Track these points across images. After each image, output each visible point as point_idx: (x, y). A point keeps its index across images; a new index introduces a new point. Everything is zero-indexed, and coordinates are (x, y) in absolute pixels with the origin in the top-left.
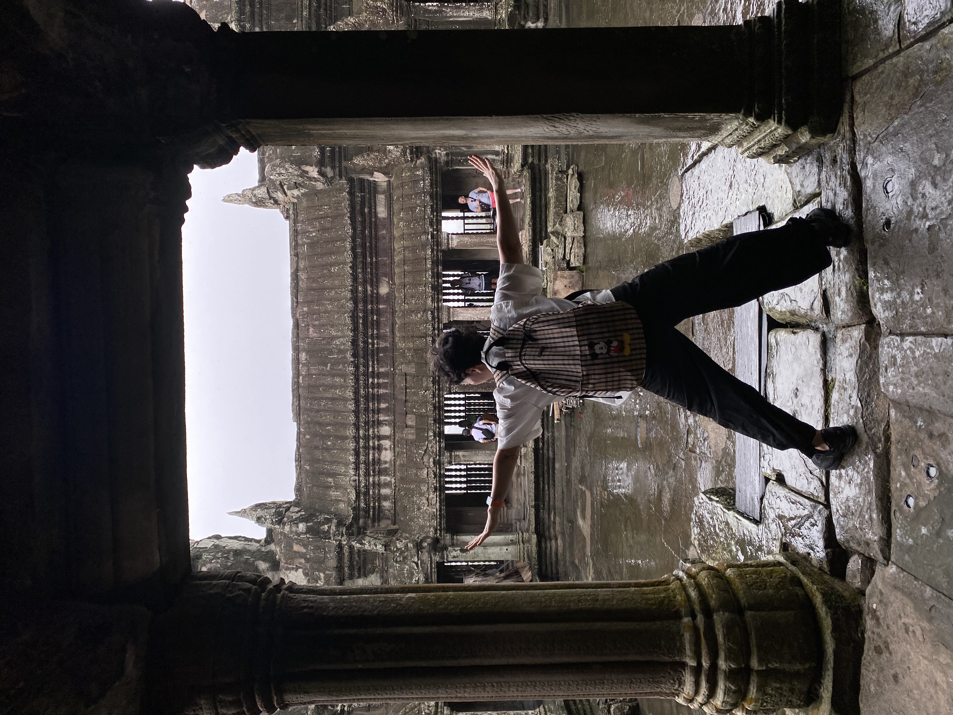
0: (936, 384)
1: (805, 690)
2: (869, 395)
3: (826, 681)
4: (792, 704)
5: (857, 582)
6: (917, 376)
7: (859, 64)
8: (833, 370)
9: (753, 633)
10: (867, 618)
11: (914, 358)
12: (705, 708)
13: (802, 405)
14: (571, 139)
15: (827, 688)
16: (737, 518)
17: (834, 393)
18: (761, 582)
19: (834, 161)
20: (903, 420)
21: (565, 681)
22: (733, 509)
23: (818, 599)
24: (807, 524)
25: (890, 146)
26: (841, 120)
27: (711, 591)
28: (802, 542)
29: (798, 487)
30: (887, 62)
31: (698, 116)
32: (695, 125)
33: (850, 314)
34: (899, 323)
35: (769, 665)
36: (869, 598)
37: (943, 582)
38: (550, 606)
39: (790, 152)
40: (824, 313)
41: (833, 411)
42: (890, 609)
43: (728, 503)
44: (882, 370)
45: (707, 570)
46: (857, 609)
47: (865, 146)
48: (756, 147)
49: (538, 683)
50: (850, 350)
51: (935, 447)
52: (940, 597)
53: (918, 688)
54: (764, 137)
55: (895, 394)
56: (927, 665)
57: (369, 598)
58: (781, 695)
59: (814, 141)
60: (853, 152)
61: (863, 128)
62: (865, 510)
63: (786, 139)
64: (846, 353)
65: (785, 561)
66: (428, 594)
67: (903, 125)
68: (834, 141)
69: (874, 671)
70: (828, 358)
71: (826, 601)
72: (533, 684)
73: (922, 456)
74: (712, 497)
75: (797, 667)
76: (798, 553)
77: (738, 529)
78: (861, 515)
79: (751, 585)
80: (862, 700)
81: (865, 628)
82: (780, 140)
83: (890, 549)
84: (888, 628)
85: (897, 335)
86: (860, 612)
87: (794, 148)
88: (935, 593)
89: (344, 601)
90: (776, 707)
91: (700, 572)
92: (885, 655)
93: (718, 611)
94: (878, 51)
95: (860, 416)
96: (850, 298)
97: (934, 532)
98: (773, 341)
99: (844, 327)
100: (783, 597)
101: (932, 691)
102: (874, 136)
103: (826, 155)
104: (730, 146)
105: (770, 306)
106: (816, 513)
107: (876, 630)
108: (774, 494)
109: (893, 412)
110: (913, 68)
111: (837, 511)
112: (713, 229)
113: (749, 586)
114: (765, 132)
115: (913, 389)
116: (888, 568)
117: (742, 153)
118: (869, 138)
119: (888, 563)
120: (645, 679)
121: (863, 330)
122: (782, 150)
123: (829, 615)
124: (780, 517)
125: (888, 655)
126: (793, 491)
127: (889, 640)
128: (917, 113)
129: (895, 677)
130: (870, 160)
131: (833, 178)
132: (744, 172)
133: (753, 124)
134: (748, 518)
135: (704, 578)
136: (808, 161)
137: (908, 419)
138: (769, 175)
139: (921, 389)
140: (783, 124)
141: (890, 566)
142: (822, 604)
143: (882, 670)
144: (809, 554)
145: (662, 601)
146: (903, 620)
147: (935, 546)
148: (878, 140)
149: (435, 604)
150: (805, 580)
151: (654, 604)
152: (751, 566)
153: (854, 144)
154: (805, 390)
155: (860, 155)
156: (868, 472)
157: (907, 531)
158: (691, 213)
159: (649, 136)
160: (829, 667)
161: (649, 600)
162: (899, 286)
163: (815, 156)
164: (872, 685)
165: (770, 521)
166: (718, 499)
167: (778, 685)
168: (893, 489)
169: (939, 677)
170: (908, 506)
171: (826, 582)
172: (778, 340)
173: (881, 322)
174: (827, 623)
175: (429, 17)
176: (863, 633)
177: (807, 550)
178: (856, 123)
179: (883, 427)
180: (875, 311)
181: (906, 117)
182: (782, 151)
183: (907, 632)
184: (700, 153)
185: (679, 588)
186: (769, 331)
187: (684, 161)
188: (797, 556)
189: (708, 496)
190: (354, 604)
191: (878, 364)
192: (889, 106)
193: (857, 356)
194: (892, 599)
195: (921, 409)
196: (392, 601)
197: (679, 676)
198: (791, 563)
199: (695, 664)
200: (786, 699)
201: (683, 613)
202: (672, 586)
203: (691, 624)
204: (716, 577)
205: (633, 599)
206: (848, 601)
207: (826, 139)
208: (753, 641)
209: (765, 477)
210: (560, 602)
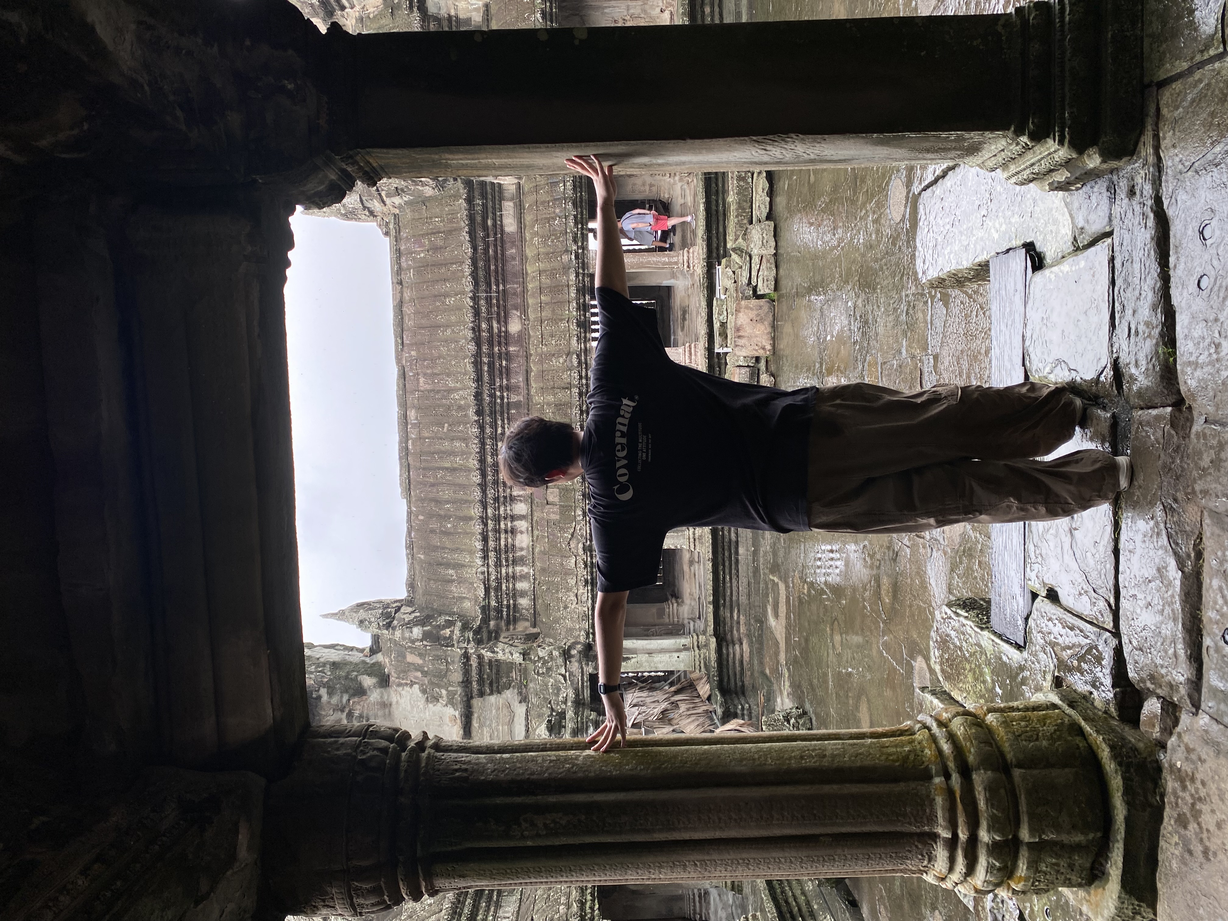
1: (1088, 865)
2: (1175, 499)
3: (1114, 854)
4: (1070, 883)
5: (1156, 733)
7: (1168, 66)
9: (1023, 797)
10: (1168, 778)
12: (960, 888)
14: (785, 163)
15: (1115, 864)
16: (993, 641)
18: (1031, 731)
19: (1132, 193)
20: (1222, 534)
21: (785, 858)
22: (987, 628)
23: (1105, 753)
24: (1089, 656)
25: (1209, 179)
26: (1142, 139)
27: (968, 744)
28: (1082, 678)
29: (1077, 609)
30: (1206, 68)
31: (953, 135)
32: (949, 145)
34: (1218, 411)
35: (1043, 836)
36: (1172, 753)
38: (765, 764)
39: (1073, 178)
40: (1114, 388)
42: (1201, 770)
43: (981, 620)
45: (963, 715)
46: (1155, 765)
47: (1175, 176)
48: (1028, 171)
49: (752, 861)
54: (1039, 161)
57: (536, 756)
58: (1058, 872)
59: (1105, 166)
60: (1158, 183)
61: (1173, 151)
62: (1168, 643)
63: (1067, 164)
65: (1060, 702)
68: (1132, 166)
69: (1176, 844)
71: (1114, 757)
72: (746, 861)
74: (959, 611)
75: (1079, 838)
76: (1075, 691)
77: (994, 654)
78: (1162, 649)
79: (1019, 736)
80: (1160, 879)
81: (1165, 790)
82: (1060, 165)
83: (1200, 695)
84: (1197, 792)
85: (1215, 425)
86: (1159, 769)
87: (1078, 173)
89: (506, 760)
90: (1051, 886)
91: (953, 717)
92: (1193, 826)
93: (978, 769)
94: (1193, 52)
95: (1162, 524)
96: (1151, 371)
99: (1142, 409)
100: (1060, 751)
102: (1188, 164)
103: (1121, 184)
104: (993, 170)
105: (1041, 375)
106: (1102, 642)
107: (1181, 794)
108: (1044, 614)
109: (1208, 523)
111: (1130, 641)
112: (961, 267)
113: (1017, 737)
114: (1040, 154)
116: (1197, 718)
117: (1009, 178)
118: (1180, 167)
119: (1198, 712)
120: (886, 854)
121: (1169, 415)
122: (1062, 175)
123: (1120, 773)
124: (1053, 645)
125: (1196, 826)
126: (1069, 611)
127: (1198, 808)
129: (1207, 855)
130: (1181, 195)
131: (1130, 214)
133: (1026, 144)
134: (1008, 641)
135: (958, 726)
136: (1095, 190)
138: (1040, 202)
140: (1066, 145)
141: (1200, 716)
142: (1110, 759)
143: (1188, 844)
144: (1091, 693)
145: (906, 758)
148: (1193, 169)
150: (1087, 728)
151: (897, 761)
152: (1018, 710)
153: (1160, 172)
155: (1167, 187)
156: (1173, 596)
157: (1224, 673)
158: (931, 245)
159: (887, 158)
160: (1119, 838)
161: (890, 754)
162: (1218, 360)
163: (1105, 185)
164: (1174, 862)
165: (1038, 648)
166: (966, 614)
167: (1054, 860)
168: (1205, 619)
171: (1114, 731)
173: (1193, 406)
174: (1116, 783)
176: (1162, 796)
177: (1089, 688)
178: (1164, 144)
179: (1193, 540)
180: (1184, 389)
182: (1061, 177)
185: (927, 740)
188: (1075, 695)
189: (954, 609)
190: (518, 765)
192: (1209, 126)
194: (1203, 756)
196: (565, 760)
197: (929, 850)
198: (1069, 705)
199: (949, 836)
200: (1063, 877)
201: (934, 771)
202: (918, 736)
203: (944, 786)
204: (974, 724)
205: (870, 754)
206: (1144, 755)
207: (1121, 164)
208: (1023, 807)
209: (1032, 593)
210: (778, 760)
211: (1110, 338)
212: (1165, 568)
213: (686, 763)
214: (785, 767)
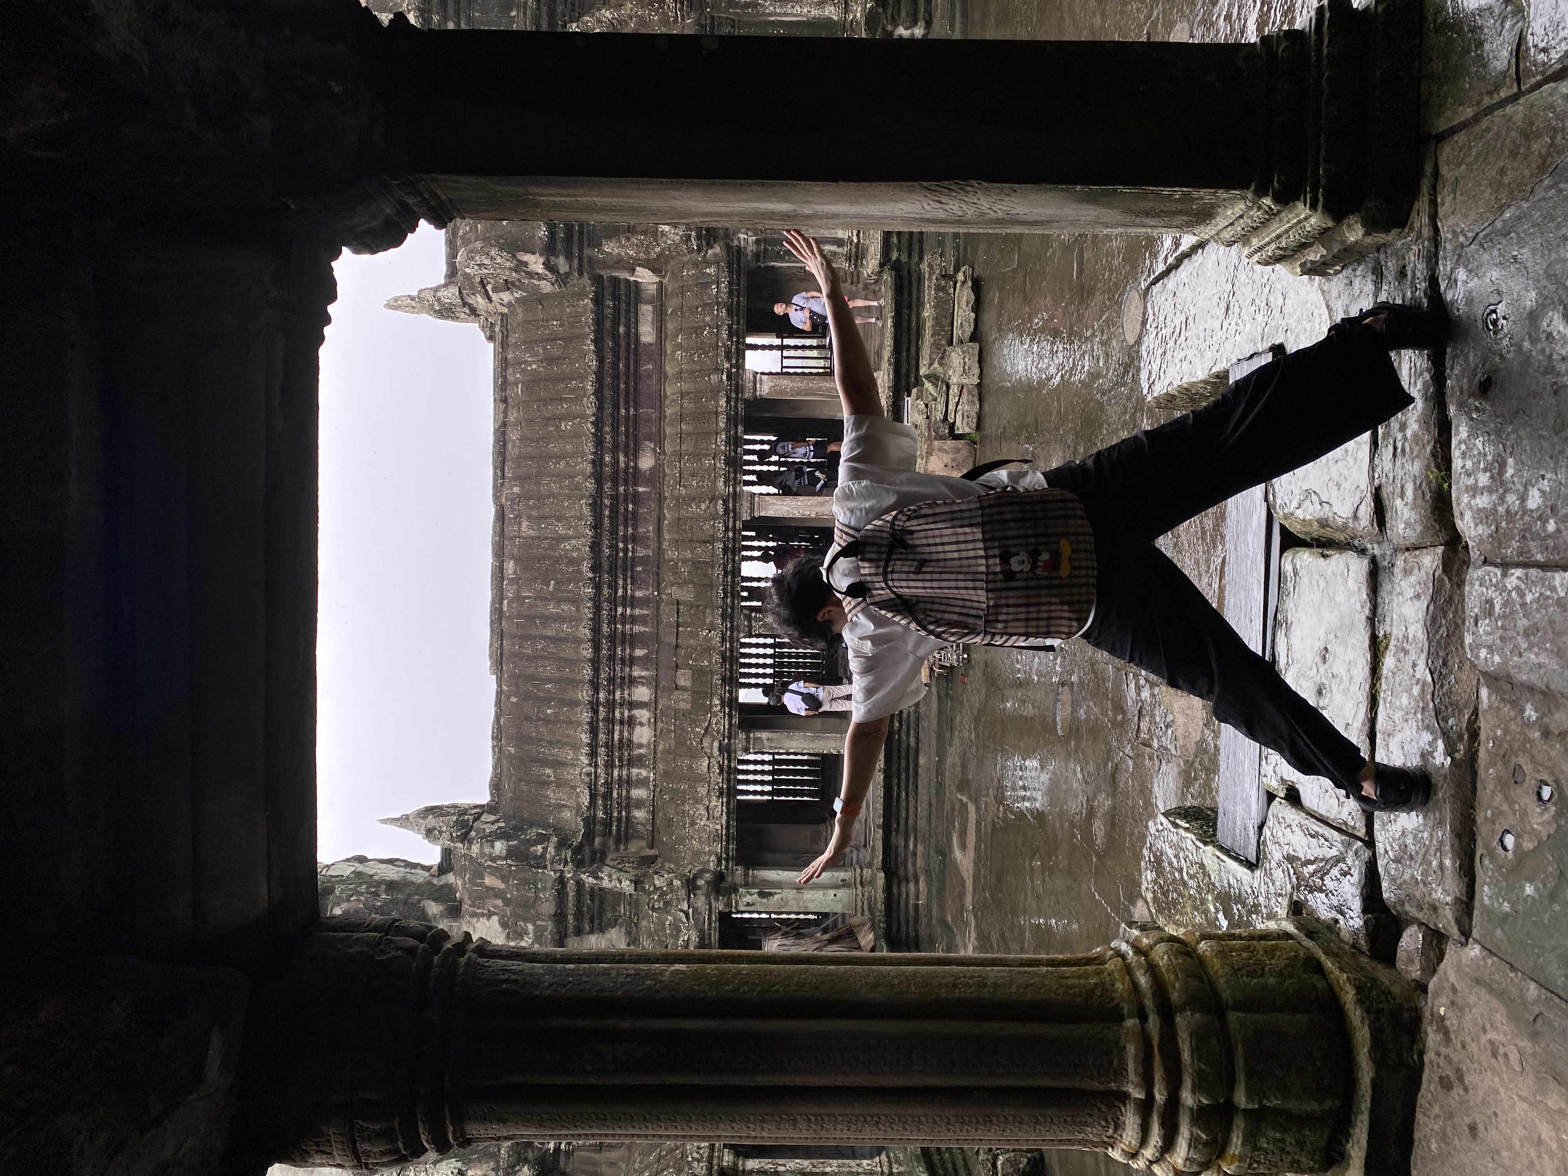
0: (1559, 649)
1: (1323, 1144)
2: (1445, 664)
3: (1357, 1130)
4: (1299, 1166)
6: (1527, 634)
7: (1449, 114)
8: (1388, 619)
9: (1240, 1049)
10: (1429, 1030)
11: (1523, 605)
12: (1156, 1169)
13: (1333, 676)
14: (966, 223)
15: (1358, 1143)
16: (1218, 857)
17: (1387, 658)
18: (1255, 964)
19: (1402, 274)
20: (1501, 706)
21: (926, 1116)
22: (1213, 842)
23: (1349, 996)
24: (1335, 872)
25: (1496, 253)
26: (1416, 206)
27: (1172, 977)
28: (1326, 901)
29: (1323, 811)
30: (1496, 113)
31: (1178, 192)
32: (1174, 207)
33: (1419, 528)
34: (1499, 548)
35: (1265, 1102)
36: (1434, 998)
37: (1556, 974)
38: (907, 992)
39: (1330, 257)
40: (1375, 525)
41: (1384, 687)
42: (1468, 1017)
43: (1205, 832)
44: (1469, 622)
45: (1167, 941)
46: (1413, 1014)
47: (1454, 251)
48: (1273, 246)
49: (883, 1118)
50: (1418, 587)
51: (1553, 753)
52: (1551, 999)
53: (1510, 1148)
54: (1287, 231)
55: (1489, 663)
56: (1526, 1112)
57: (609, 969)
58: (1283, 1150)
59: (1369, 240)
60: (1433, 260)
61: (1452, 220)
62: (1432, 852)
63: (1323, 236)
64: (1410, 593)
65: (1296, 931)
66: (708, 966)
67: (1519, 218)
68: (1403, 241)
69: (1437, 1116)
70: (1379, 600)
71: (1360, 1001)
72: (876, 1119)
73: (1530, 767)
74: (1178, 821)
75: (1311, 1106)
76: (1318, 920)
77: (1219, 875)
78: (1425, 861)
79: (1239, 970)
80: (1415, 1164)
81: (1424, 1046)
82: (1313, 237)
83: (1471, 918)
84: (1464, 1047)
85: (1496, 566)
86: (1418, 1019)
87: (1336, 250)
88: (1545, 994)
89: (570, 973)
90: (1274, 1170)
91: (1155, 945)
92: (1457, 1092)
93: (1182, 1010)
94: (1481, 94)
95: (1429, 697)
96: (1419, 502)
97: (1546, 892)
98: (1288, 568)
99: (1408, 549)
100: (1291, 991)
101: (1534, 1155)
102: (1470, 235)
103: (1389, 264)
104: (1230, 244)
105: (1286, 511)
106: (1351, 854)
107: (1443, 1050)
108: (1281, 820)
109: (1484, 692)
110: (1539, 124)
111: (1386, 852)
112: (1195, 380)
113: (1236, 971)
114: (1288, 222)
115: (1520, 655)
116: (1467, 949)
117: (1250, 256)
118: (1462, 239)
119: (1467, 941)
120: (1059, 1117)
121: (1440, 555)
122: (1316, 252)
123: (1367, 1022)
124: (1291, 859)
125: (1461, 1092)
126: (1312, 816)
127: (1464, 1069)
128: (1544, 199)
129: (1473, 1128)
130: (1461, 274)
132: (1250, 287)
133: (1270, 208)
134: (1236, 859)
135: (1161, 955)
136: (1358, 273)
137: (1508, 706)
138: (1291, 294)
139: (1533, 656)
140: (1320, 209)
141: (1470, 946)
142: (1355, 1004)
143: (1451, 1116)
144: (1337, 921)
145: (1091, 992)
146: (1489, 1036)
147: (1547, 916)
148: (1476, 241)
149: (717, 982)
150: (1328, 964)
151: (1079, 995)
152: (1240, 937)
153: (1436, 247)
154: (1340, 650)
155: (1445, 265)
157: (1500, 889)
158: (1160, 352)
159: (1096, 222)
160: (1363, 1107)
161: (1071, 987)
162: (1502, 483)
163: (1370, 265)
164: (1433, 1141)
165: (1273, 864)
166: (1187, 825)
167: (1278, 1135)
168: (1479, 819)
169: (1545, 1131)
170: (1505, 848)
171: (1362, 969)
172: (1298, 566)
173: (1471, 544)
174: (1362, 1035)
175: (737, 14)
176: (1421, 1054)
177: (1334, 914)
178: (1441, 212)
179: (1467, 717)
180: (1460, 525)
181: (1525, 205)
182: (1315, 255)
183: (1495, 1055)
184: (1179, 253)
185: (1120, 971)
186: (1282, 551)
187: (1151, 265)
188: (1315, 925)
189: (1172, 819)
190: (585, 979)
191: (1464, 612)
192: (1497, 186)
193: (1429, 598)
194: (1472, 1000)
195: (1531, 689)
196: (647, 975)
197: (1115, 1114)
198: (1307, 936)
199: (1142, 1096)
200: (1290, 1158)
201: (1126, 1011)
202: (1109, 966)
203: (1138, 1029)
204: (1182, 953)
205: (1045, 985)
206: (1399, 1001)
207: (1390, 238)
208: (1240, 1061)
209: (1268, 793)
210: (923, 987)
211: (1372, 460)
212: (1431, 753)
213: (804, 986)
214: (933, 997)
